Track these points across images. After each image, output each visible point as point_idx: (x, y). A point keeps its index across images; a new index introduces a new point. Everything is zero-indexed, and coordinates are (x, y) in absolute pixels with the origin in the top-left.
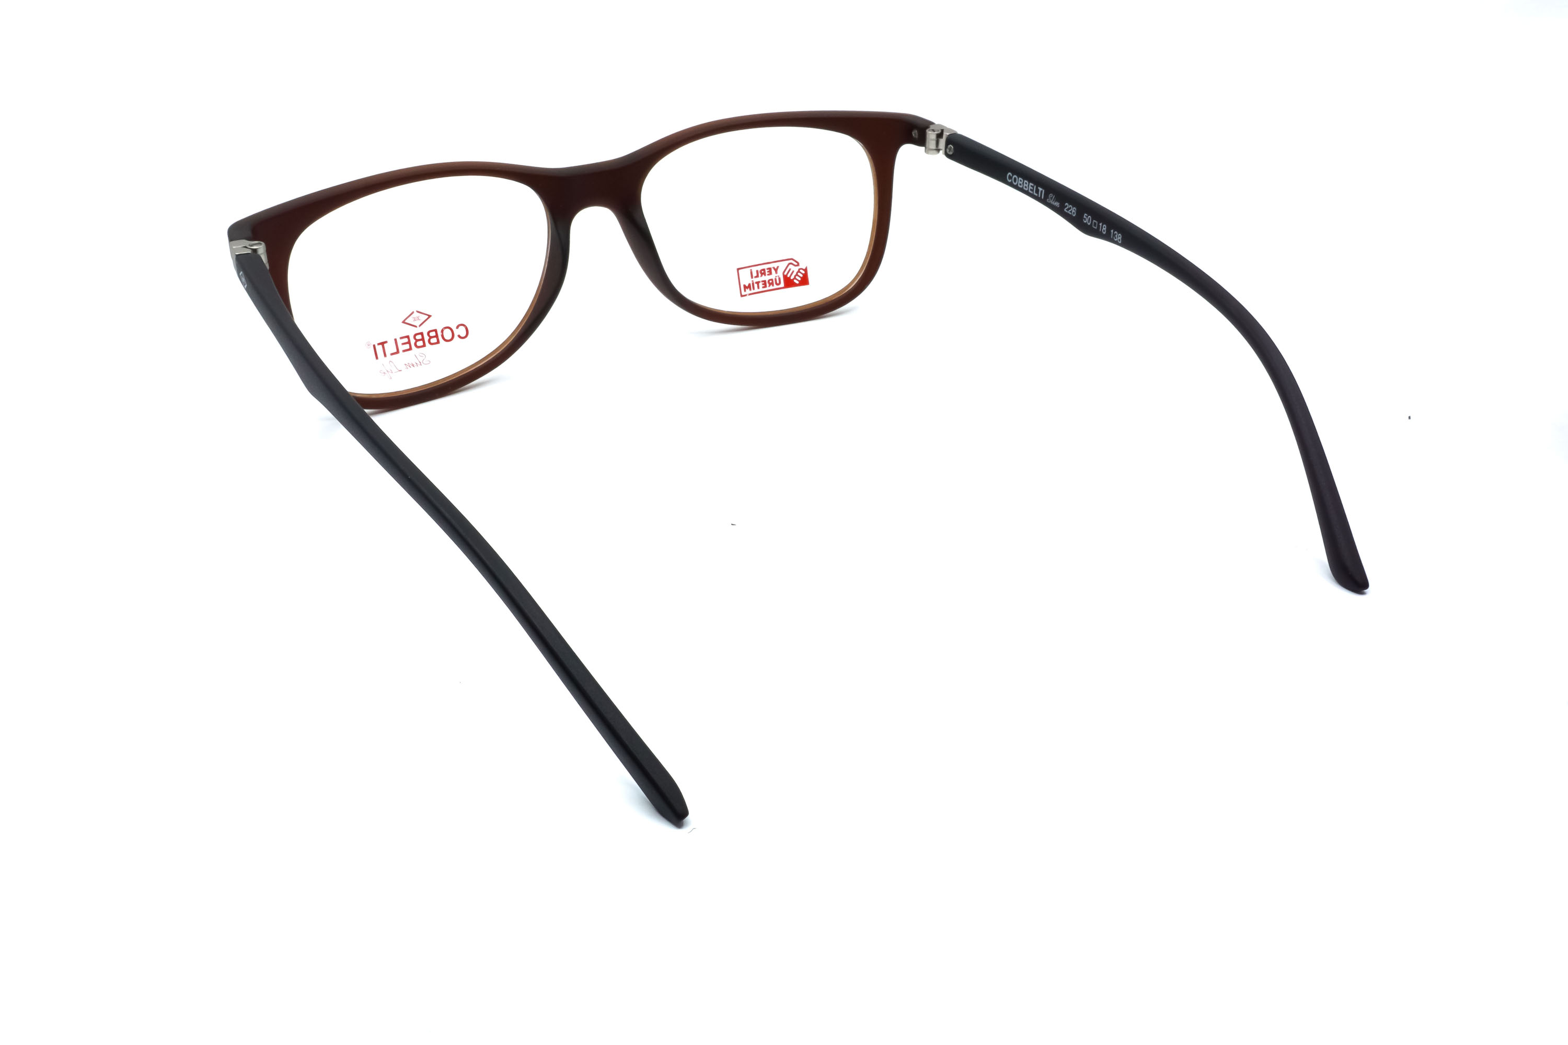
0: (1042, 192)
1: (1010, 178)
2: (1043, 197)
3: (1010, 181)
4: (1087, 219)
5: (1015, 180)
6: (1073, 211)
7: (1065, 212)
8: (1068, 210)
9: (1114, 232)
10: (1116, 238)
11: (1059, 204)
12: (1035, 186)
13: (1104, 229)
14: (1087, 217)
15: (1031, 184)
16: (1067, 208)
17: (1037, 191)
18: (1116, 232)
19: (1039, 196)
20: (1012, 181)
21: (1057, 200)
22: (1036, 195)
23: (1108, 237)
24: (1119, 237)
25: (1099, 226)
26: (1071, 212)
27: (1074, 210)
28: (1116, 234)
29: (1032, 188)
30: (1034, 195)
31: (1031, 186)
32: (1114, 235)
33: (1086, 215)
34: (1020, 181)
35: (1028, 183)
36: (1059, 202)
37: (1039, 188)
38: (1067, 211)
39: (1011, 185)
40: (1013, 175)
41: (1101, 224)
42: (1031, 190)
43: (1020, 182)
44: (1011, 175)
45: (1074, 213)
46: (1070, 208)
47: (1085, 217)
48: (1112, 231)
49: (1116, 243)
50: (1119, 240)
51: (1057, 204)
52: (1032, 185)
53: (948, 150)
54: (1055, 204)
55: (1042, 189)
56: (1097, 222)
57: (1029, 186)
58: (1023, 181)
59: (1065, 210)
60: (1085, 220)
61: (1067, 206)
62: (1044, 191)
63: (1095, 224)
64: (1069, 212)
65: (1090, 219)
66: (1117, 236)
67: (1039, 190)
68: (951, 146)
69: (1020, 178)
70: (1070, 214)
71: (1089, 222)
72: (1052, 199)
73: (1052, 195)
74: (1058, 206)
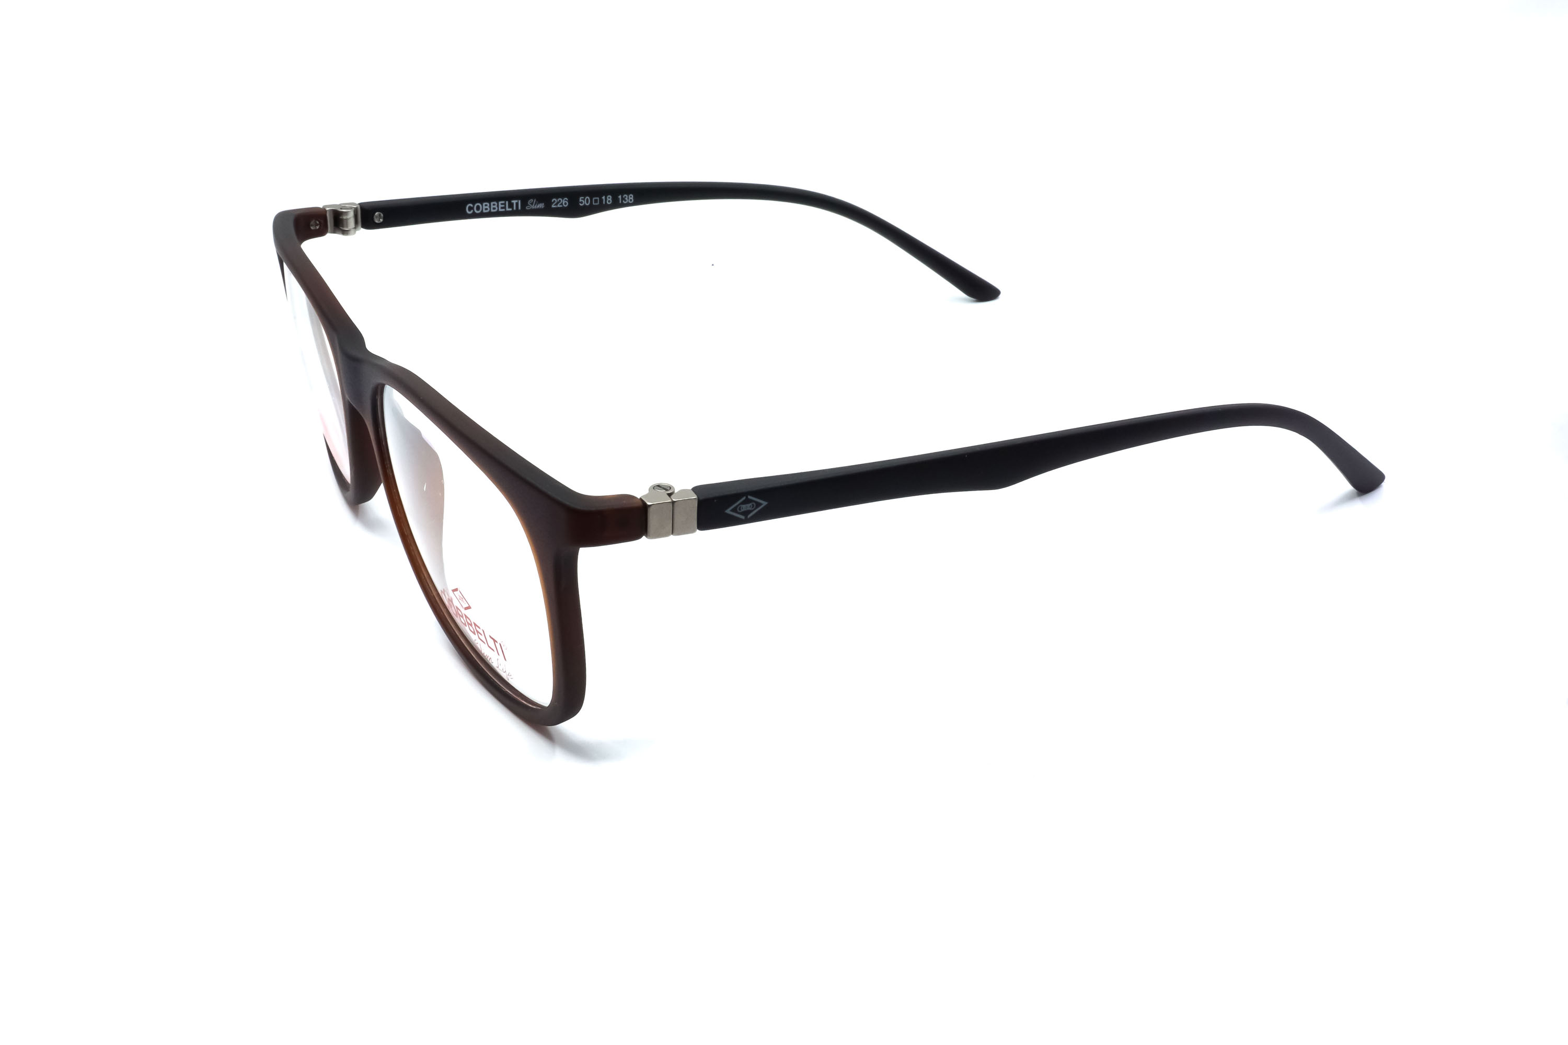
0: (517, 204)
1: (470, 209)
2: (520, 208)
3: (472, 211)
4: (584, 201)
5: (478, 208)
6: (564, 202)
7: (554, 208)
8: (556, 204)
9: (622, 197)
10: (625, 201)
12: (507, 202)
13: (608, 199)
14: (584, 199)
15: (500, 203)
16: (554, 204)
17: (511, 205)
18: (624, 197)
19: (515, 208)
20: (474, 211)
21: (539, 201)
22: (510, 209)
23: (616, 205)
25: (601, 200)
26: (562, 204)
27: (566, 200)
28: (625, 197)
29: (503, 206)
30: (509, 211)
31: (502, 204)
32: (623, 199)
33: (583, 198)
35: (496, 204)
36: (542, 203)
37: (513, 201)
38: (554, 206)
39: (474, 216)
40: (474, 205)
41: (604, 198)
42: (502, 208)
43: (484, 207)
44: (471, 205)
45: (565, 204)
46: (560, 201)
47: (580, 200)
48: (620, 197)
49: (628, 205)
50: (631, 200)
51: (541, 206)
52: (503, 202)
53: (377, 222)
54: (538, 206)
55: (517, 201)
56: (598, 198)
57: (498, 206)
58: (488, 204)
59: (553, 206)
60: (582, 203)
61: (554, 201)
62: (520, 201)
63: (596, 201)
64: (559, 206)
65: (587, 199)
66: (626, 199)
67: (513, 203)
68: (377, 213)
69: (484, 204)
70: (561, 206)
71: (587, 202)
72: (532, 204)
73: (532, 200)
74: (543, 207)
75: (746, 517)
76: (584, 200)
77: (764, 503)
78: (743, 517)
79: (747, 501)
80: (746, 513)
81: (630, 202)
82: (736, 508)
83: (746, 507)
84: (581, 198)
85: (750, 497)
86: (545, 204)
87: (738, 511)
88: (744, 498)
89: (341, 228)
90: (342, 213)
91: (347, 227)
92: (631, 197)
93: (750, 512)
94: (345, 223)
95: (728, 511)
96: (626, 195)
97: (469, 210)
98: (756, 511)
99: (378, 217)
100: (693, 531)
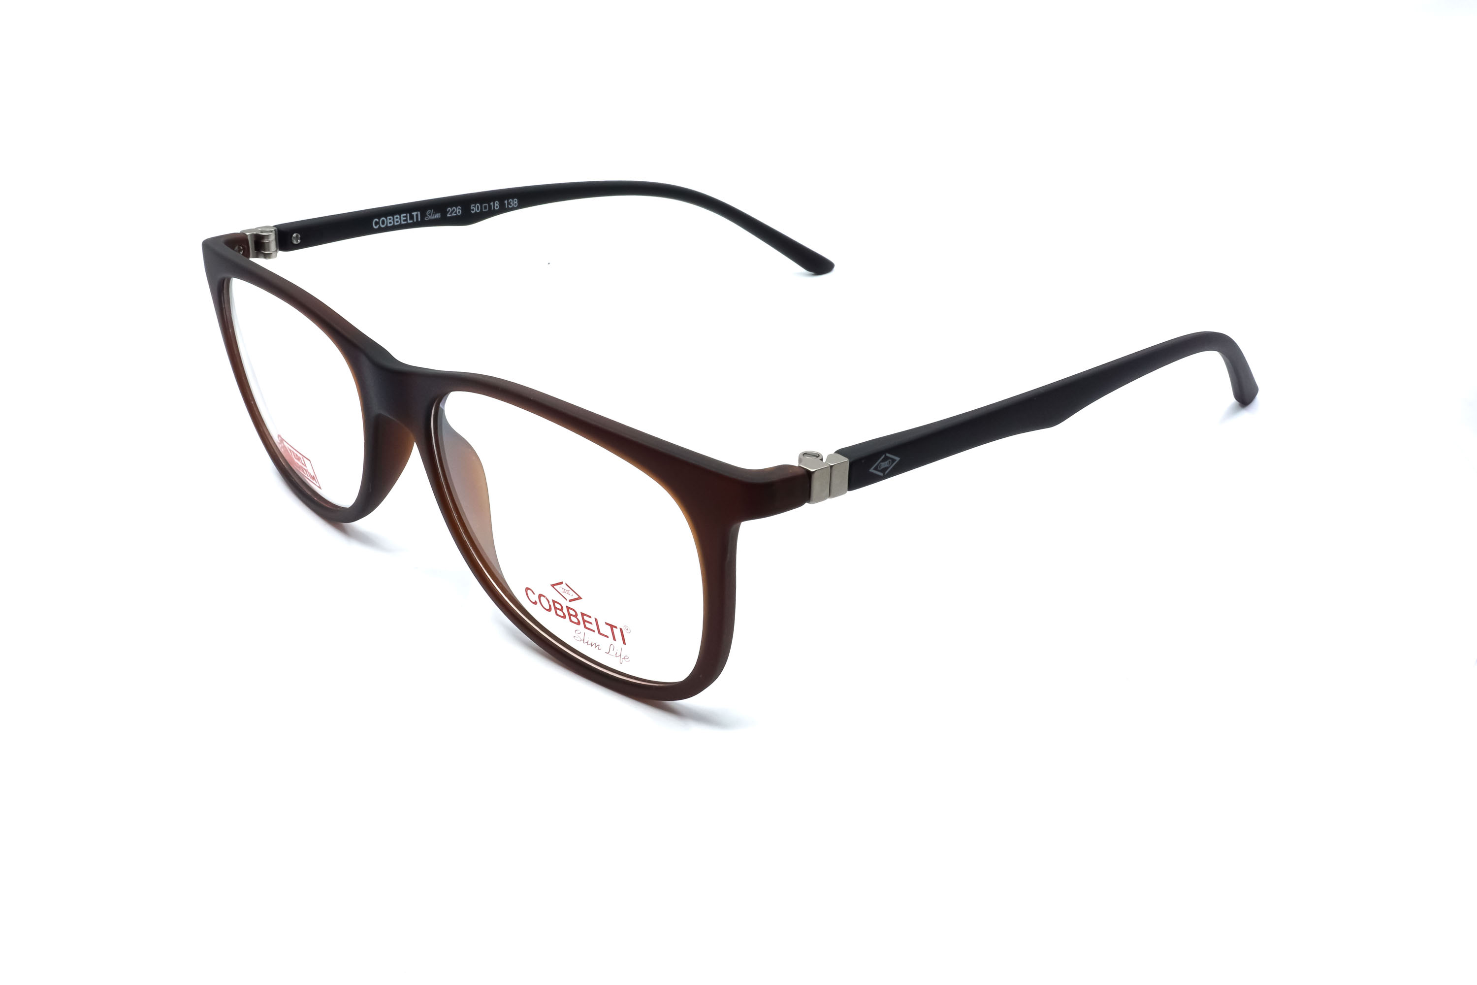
0: (417, 215)
1: (377, 223)
2: (419, 220)
3: (378, 226)
4: (475, 209)
5: (383, 222)
6: (458, 211)
7: (449, 217)
8: (451, 214)
9: (508, 202)
10: (511, 205)
11: (440, 214)
12: (408, 215)
13: (496, 205)
15: (402, 215)
16: (449, 213)
17: (412, 217)
18: (509, 201)
19: (415, 220)
20: (380, 226)
21: (436, 212)
22: (411, 221)
23: (503, 210)
24: (515, 202)
25: (490, 206)
26: (456, 213)
27: (459, 208)
28: (511, 201)
29: (405, 218)
30: (410, 223)
32: (509, 204)
33: (474, 205)
34: (389, 221)
35: (398, 217)
36: (439, 213)
37: (413, 213)
39: (380, 230)
40: (379, 220)
41: (492, 204)
42: (404, 221)
44: (377, 220)
45: (459, 212)
46: (454, 210)
47: (472, 208)
48: (506, 202)
49: (513, 209)
50: (515, 204)
51: (438, 216)
52: (405, 215)
53: (295, 242)
54: (435, 216)
55: (416, 213)
56: (487, 205)
57: (400, 219)
58: (391, 217)
59: (448, 215)
60: (473, 210)
61: (449, 210)
62: (419, 213)
63: (485, 207)
64: (453, 215)
65: (478, 206)
66: (511, 203)
67: (413, 215)
68: (294, 235)
69: (389, 218)
70: (455, 215)
71: (478, 209)
72: (430, 214)
73: (430, 211)
74: (439, 217)
75: (884, 474)
76: (475, 207)
77: (898, 459)
78: (881, 474)
79: (886, 459)
80: (883, 471)
81: (515, 206)
82: (877, 466)
83: (885, 465)
84: (472, 205)
85: (888, 455)
86: (441, 214)
87: (879, 469)
88: (883, 456)
89: (263, 251)
90: (263, 237)
91: (269, 250)
92: (516, 201)
93: (886, 469)
94: (266, 245)
95: (872, 470)
96: (511, 200)
97: (376, 225)
98: (891, 467)
99: (296, 238)
100: (844, 493)
